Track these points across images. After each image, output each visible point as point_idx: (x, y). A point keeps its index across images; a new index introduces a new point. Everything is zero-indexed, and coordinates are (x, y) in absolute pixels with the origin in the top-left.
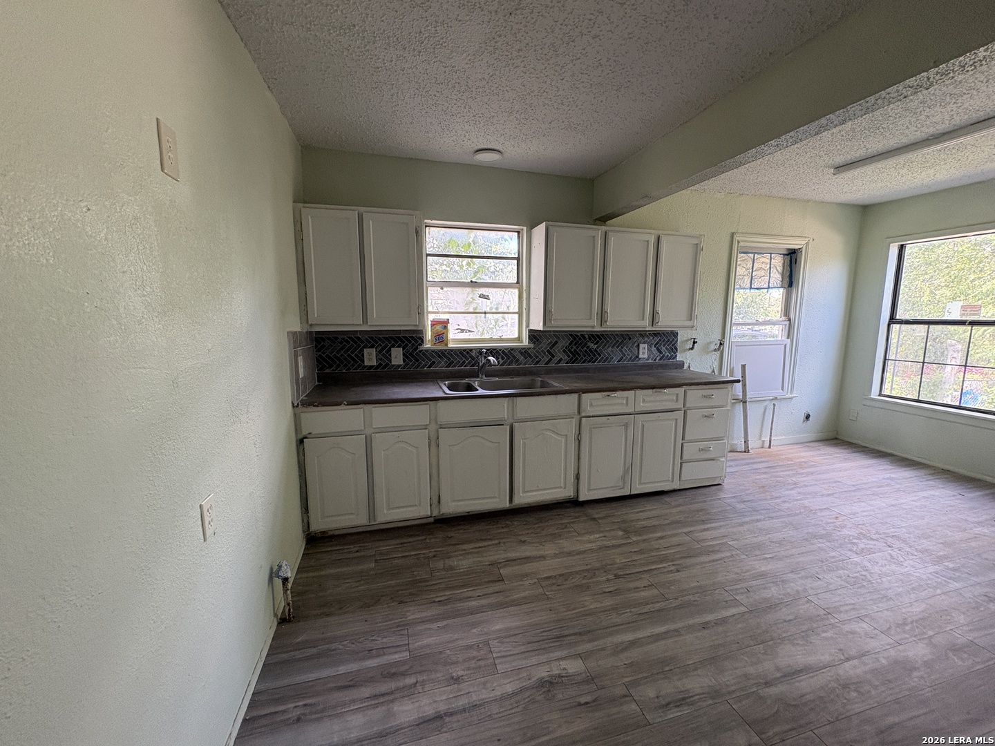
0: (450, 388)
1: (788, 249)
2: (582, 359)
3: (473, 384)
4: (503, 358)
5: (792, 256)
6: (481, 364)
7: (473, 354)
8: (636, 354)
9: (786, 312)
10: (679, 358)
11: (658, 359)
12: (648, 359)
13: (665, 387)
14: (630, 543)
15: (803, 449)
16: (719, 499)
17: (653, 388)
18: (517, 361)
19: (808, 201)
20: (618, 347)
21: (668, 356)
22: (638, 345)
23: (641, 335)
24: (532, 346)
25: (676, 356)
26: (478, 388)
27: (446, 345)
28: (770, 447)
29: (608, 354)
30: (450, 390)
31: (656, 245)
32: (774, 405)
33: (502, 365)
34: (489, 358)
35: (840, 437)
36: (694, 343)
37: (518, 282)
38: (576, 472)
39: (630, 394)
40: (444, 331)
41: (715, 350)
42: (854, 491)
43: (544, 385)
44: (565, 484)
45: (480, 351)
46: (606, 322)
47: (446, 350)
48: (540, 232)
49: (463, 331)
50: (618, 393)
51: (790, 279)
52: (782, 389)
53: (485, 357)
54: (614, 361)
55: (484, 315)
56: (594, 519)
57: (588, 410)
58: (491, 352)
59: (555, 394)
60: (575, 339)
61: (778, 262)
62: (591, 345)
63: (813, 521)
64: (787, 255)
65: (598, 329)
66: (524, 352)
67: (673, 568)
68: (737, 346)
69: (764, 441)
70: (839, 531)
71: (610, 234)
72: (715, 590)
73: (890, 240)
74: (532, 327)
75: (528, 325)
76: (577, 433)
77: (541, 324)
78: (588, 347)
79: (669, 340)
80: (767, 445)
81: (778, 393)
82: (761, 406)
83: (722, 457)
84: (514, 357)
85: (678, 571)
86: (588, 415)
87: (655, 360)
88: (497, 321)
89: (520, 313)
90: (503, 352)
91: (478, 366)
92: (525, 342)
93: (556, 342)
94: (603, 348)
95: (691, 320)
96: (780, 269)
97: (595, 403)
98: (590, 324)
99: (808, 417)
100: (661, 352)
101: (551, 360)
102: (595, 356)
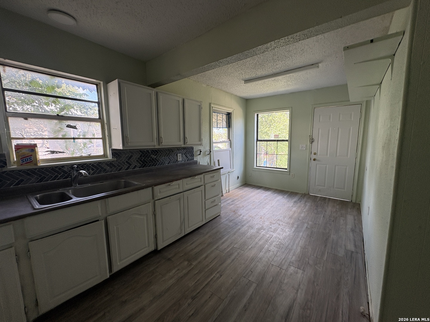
0: (41, 202)
1: (228, 113)
2: (148, 164)
3: (67, 193)
4: (93, 170)
5: (229, 115)
6: (73, 177)
7: (66, 169)
8: (176, 159)
9: (229, 138)
10: (195, 159)
11: (186, 160)
12: (182, 161)
13: (195, 175)
14: (193, 268)
15: (239, 190)
16: (222, 223)
17: (190, 177)
18: (105, 170)
19: (232, 94)
20: (167, 156)
21: (190, 158)
22: (177, 155)
23: (178, 149)
24: (115, 159)
25: (194, 158)
26: (72, 196)
27: (36, 164)
28: (229, 192)
29: (163, 160)
30: (40, 204)
31: (183, 103)
32: (229, 175)
33: (93, 174)
34: (81, 171)
35: (247, 183)
36: (201, 152)
37: (100, 118)
38: (155, 234)
39: (180, 182)
40: (31, 154)
41: (208, 154)
42: (260, 204)
43: (127, 185)
44: (149, 244)
45: (71, 166)
46: (162, 143)
47: (36, 169)
48: (113, 86)
49: (53, 152)
50: (174, 182)
51: (229, 125)
52: (231, 168)
53: (77, 171)
54: (166, 164)
55: (73, 140)
56: (169, 259)
57: (159, 195)
58: (82, 166)
59: (137, 190)
60: (143, 153)
61: (225, 117)
62: (153, 156)
63: (255, 222)
64: (227, 115)
65: (157, 147)
66: (109, 164)
67: (218, 275)
68: (215, 152)
69: (227, 190)
70: (265, 224)
71: (159, 94)
72: (240, 279)
73: (255, 112)
74: (115, 147)
75: (110, 146)
76: (153, 210)
77: (121, 145)
78: (151, 157)
79: (190, 151)
80: (228, 191)
81: (229, 170)
82: (225, 176)
83: (219, 203)
84: (102, 168)
85: (221, 276)
86: (159, 198)
87: (185, 161)
88: (85, 144)
89: (103, 139)
90: (93, 165)
91: (71, 177)
92: (110, 157)
93: (131, 156)
94: (159, 157)
95: (200, 141)
96: (225, 120)
97: (162, 190)
98: (153, 144)
99: (238, 177)
100: (187, 157)
101: (129, 167)
102: (155, 162)
